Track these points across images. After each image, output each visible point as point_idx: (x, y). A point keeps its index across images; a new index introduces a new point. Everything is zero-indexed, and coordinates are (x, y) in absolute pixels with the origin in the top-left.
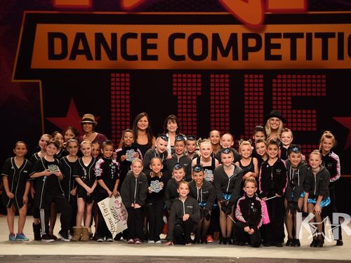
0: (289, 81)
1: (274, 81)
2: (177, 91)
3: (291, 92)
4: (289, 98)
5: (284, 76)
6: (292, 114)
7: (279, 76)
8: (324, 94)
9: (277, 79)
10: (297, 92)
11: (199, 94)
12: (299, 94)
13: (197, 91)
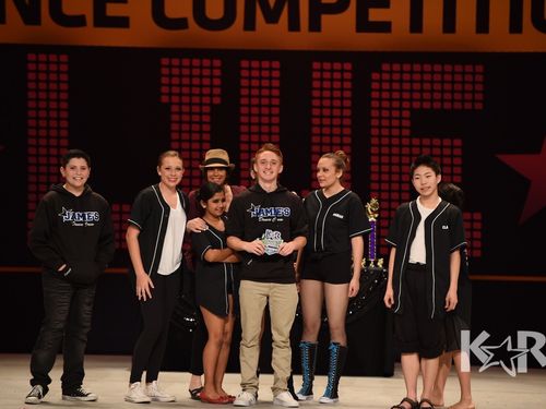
0: (406, 77)
1: (375, 76)
2: (170, 94)
3: (411, 100)
4: (406, 114)
5: (396, 67)
6: (411, 146)
7: (386, 67)
8: (479, 106)
9: (381, 72)
10: (422, 100)
11: (217, 101)
12: (427, 105)
13: (211, 95)
